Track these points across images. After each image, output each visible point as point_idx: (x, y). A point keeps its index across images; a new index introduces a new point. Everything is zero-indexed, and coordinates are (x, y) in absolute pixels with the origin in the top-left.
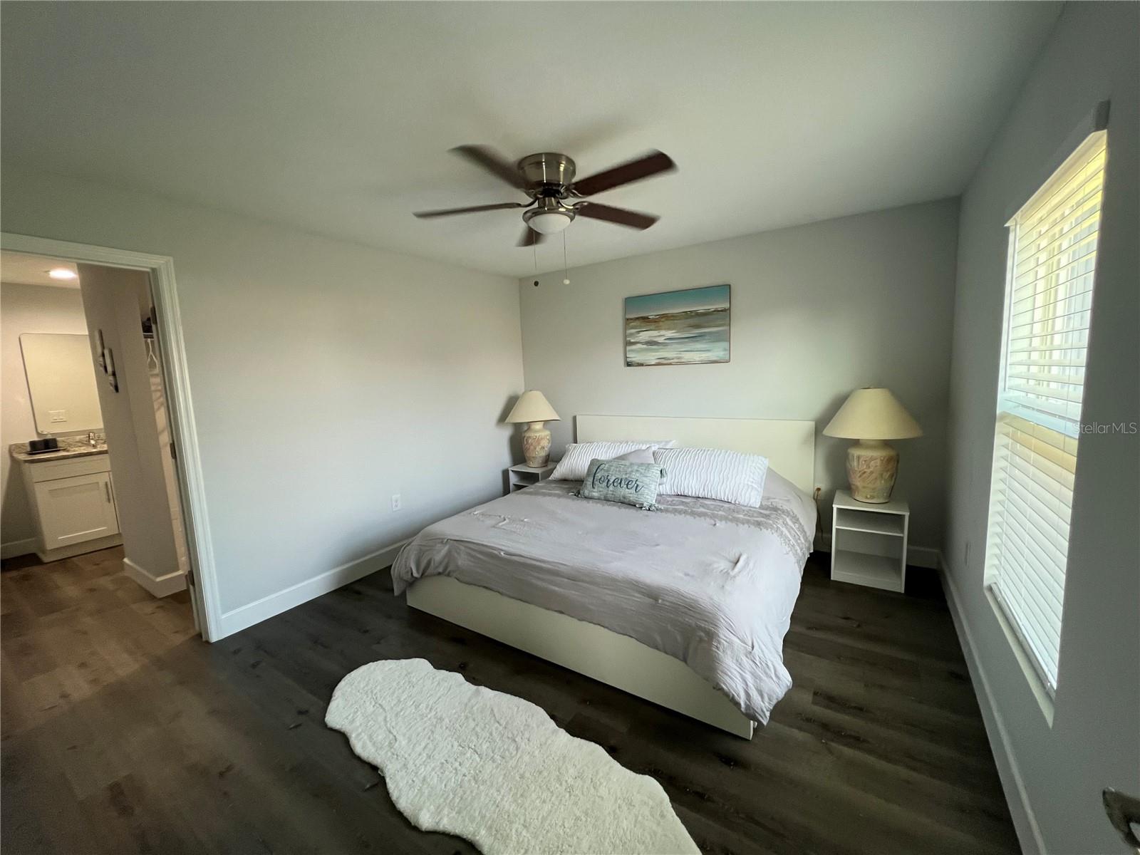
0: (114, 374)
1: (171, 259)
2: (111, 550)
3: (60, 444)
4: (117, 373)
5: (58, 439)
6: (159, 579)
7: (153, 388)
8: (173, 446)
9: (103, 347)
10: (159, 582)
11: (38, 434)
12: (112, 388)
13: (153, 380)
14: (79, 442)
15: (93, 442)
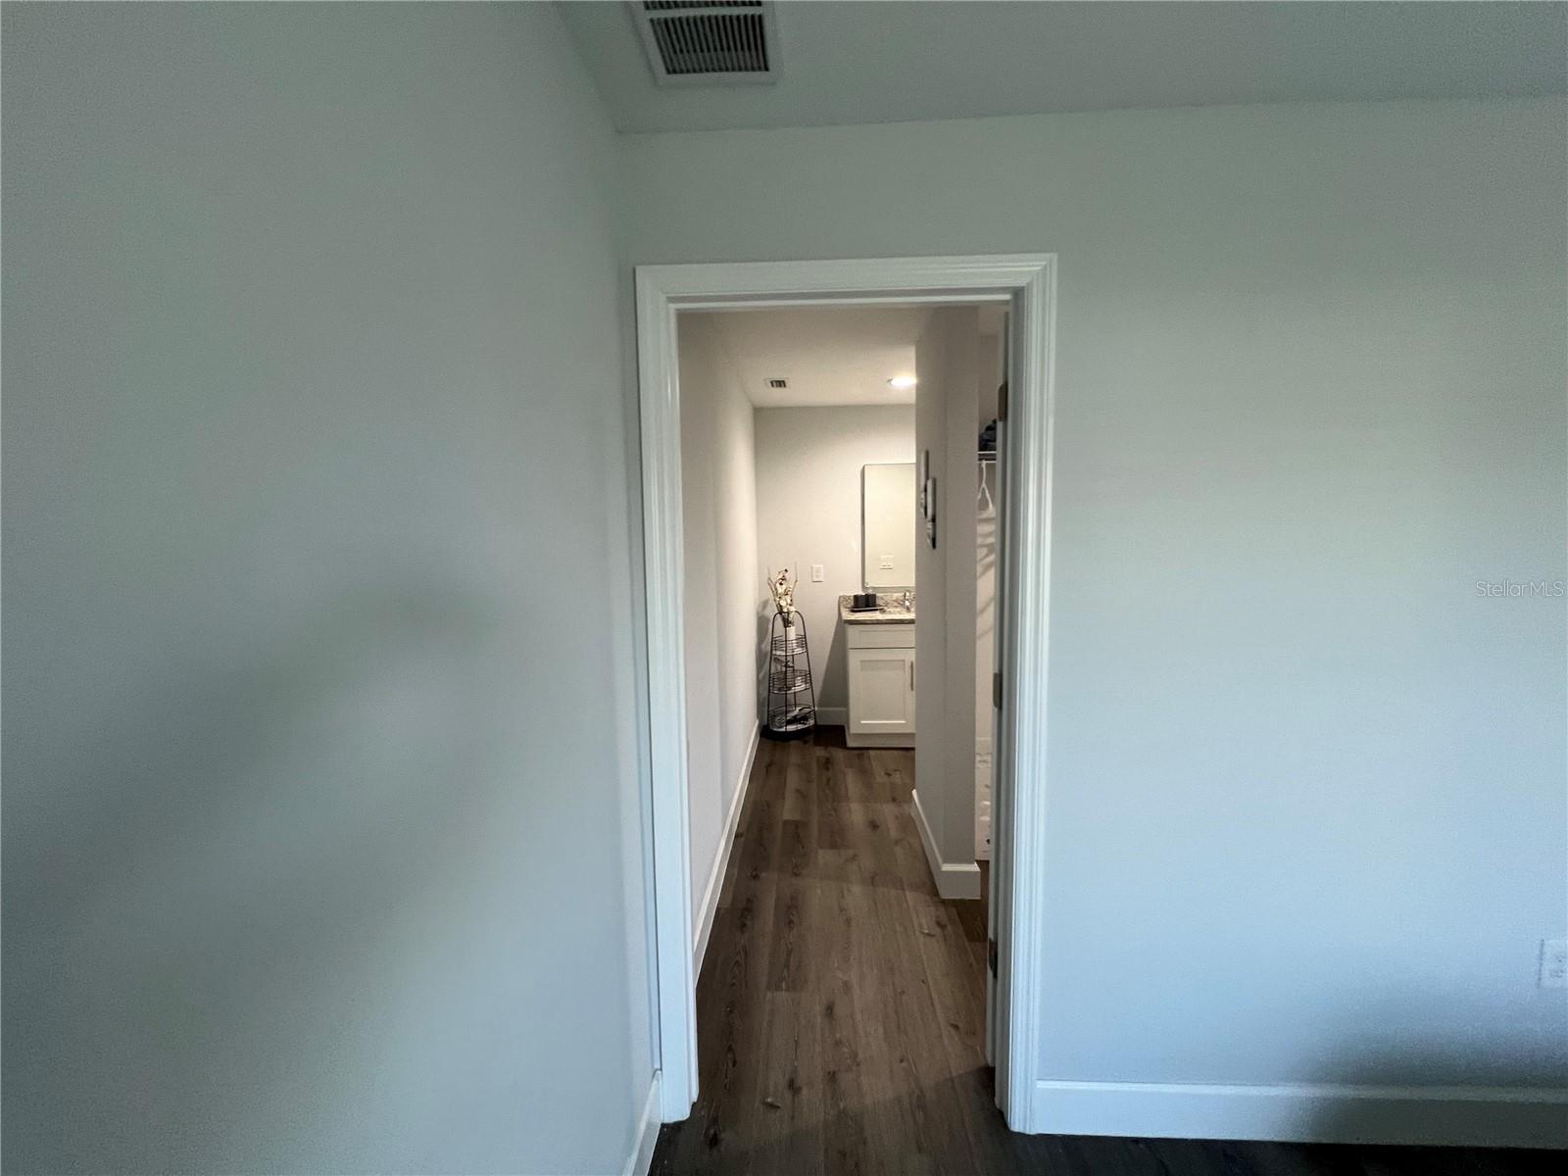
0: (934, 520)
1: (1055, 256)
2: (904, 752)
3: (878, 602)
4: (937, 520)
5: (878, 595)
6: (946, 867)
7: (979, 541)
8: (998, 679)
9: (927, 478)
10: (946, 872)
11: (864, 587)
12: (929, 541)
13: (984, 529)
14: (896, 601)
15: (907, 603)
